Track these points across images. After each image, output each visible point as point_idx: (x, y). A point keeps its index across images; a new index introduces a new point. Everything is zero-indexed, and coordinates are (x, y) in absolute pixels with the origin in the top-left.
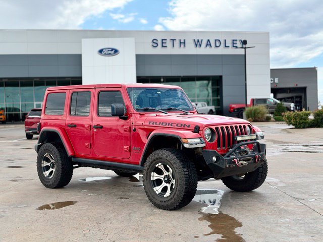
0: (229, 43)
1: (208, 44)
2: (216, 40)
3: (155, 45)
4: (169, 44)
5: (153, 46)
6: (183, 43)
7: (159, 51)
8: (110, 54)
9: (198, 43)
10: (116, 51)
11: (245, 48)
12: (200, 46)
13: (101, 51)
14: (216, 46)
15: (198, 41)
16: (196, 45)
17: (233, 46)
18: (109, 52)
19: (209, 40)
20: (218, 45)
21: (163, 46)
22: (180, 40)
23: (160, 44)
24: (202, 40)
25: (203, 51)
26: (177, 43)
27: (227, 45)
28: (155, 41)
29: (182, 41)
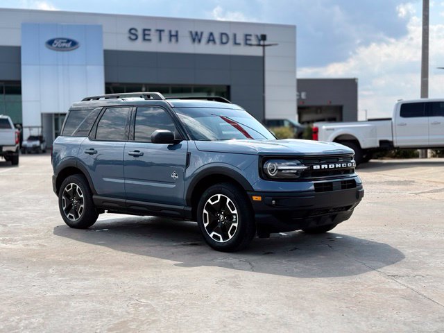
0: (240, 39)
1: (211, 39)
2: (222, 34)
3: (133, 37)
4: (154, 36)
5: (130, 38)
6: (174, 36)
7: (139, 46)
8: (65, 47)
9: (196, 37)
10: (74, 44)
11: (264, 46)
12: (200, 41)
13: (51, 43)
14: (222, 43)
15: (196, 34)
16: (194, 40)
17: (247, 44)
18: (64, 44)
19: (211, 34)
20: (224, 40)
21: (144, 39)
22: (170, 32)
23: (140, 37)
24: (202, 33)
25: (203, 48)
26: (165, 36)
27: (238, 41)
28: (133, 31)
29: (173, 33)
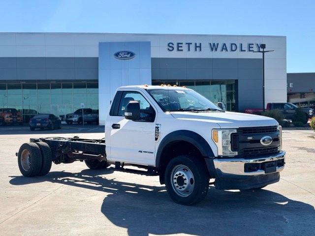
0: (245, 47)
1: (224, 48)
2: (232, 44)
3: (171, 49)
4: (185, 47)
5: (169, 49)
6: (198, 47)
7: (175, 54)
8: (126, 57)
9: (214, 47)
10: (132, 55)
11: (263, 52)
12: (216, 50)
13: (117, 55)
14: (232, 50)
15: (214, 44)
16: (212, 50)
17: (250, 51)
18: (126, 55)
19: (225, 44)
20: (234, 49)
21: (178, 50)
22: (196, 44)
23: (175, 48)
24: (218, 44)
25: (219, 54)
26: (192, 47)
27: (243, 49)
28: (171, 45)
29: (198, 45)
